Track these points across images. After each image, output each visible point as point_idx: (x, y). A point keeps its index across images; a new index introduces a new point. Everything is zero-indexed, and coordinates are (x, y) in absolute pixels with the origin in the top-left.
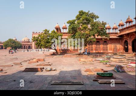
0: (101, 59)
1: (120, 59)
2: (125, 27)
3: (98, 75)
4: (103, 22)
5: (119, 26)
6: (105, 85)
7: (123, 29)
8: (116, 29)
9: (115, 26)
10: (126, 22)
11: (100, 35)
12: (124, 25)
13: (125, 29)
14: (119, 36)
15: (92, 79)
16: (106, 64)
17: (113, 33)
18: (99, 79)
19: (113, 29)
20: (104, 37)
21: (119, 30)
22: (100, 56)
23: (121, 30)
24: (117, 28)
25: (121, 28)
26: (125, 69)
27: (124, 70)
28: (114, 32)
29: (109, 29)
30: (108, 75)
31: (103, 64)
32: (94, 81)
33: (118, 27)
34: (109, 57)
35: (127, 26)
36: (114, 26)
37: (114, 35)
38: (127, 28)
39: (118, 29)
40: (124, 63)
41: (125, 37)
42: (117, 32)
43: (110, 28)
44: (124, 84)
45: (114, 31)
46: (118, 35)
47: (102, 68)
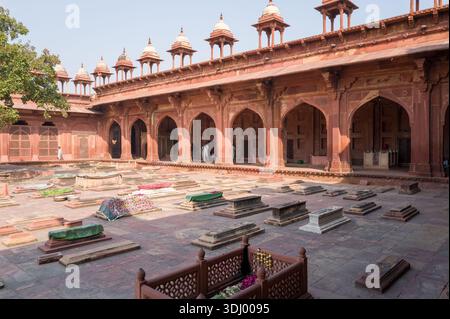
0: (42, 185)
1: (106, 181)
2: (112, 80)
3: (55, 239)
4: (45, 51)
5: (95, 74)
6: (88, 265)
7: (106, 86)
8: (85, 83)
9: (82, 72)
10: (117, 68)
11: (35, 100)
12: (109, 75)
13: (112, 86)
14: (95, 108)
15: (31, 260)
16: (66, 199)
17: (77, 97)
18: (60, 254)
19: (76, 82)
20: (49, 107)
21: (96, 89)
22: (32, 173)
23: (102, 88)
24: (90, 82)
25: (100, 82)
26: (130, 207)
27: (127, 211)
28: (78, 93)
29: (63, 80)
30: (89, 234)
31: (55, 201)
32: (42, 262)
33: (92, 78)
34: (66, 176)
35: (120, 80)
36: (79, 73)
37: (78, 101)
38: (119, 85)
39: (93, 86)
40: (121, 192)
41: (113, 113)
42: (87, 94)
43: (67, 79)
44: (138, 248)
45: (80, 90)
46: (92, 105)
47: (57, 216)
